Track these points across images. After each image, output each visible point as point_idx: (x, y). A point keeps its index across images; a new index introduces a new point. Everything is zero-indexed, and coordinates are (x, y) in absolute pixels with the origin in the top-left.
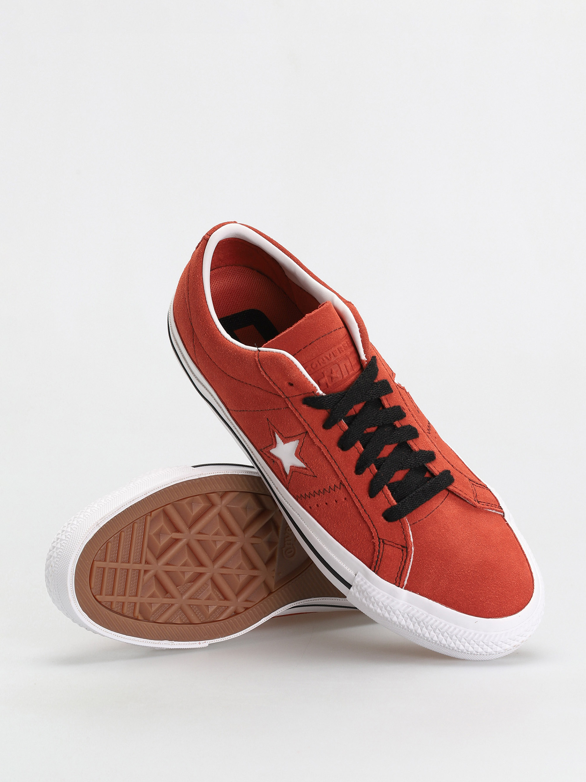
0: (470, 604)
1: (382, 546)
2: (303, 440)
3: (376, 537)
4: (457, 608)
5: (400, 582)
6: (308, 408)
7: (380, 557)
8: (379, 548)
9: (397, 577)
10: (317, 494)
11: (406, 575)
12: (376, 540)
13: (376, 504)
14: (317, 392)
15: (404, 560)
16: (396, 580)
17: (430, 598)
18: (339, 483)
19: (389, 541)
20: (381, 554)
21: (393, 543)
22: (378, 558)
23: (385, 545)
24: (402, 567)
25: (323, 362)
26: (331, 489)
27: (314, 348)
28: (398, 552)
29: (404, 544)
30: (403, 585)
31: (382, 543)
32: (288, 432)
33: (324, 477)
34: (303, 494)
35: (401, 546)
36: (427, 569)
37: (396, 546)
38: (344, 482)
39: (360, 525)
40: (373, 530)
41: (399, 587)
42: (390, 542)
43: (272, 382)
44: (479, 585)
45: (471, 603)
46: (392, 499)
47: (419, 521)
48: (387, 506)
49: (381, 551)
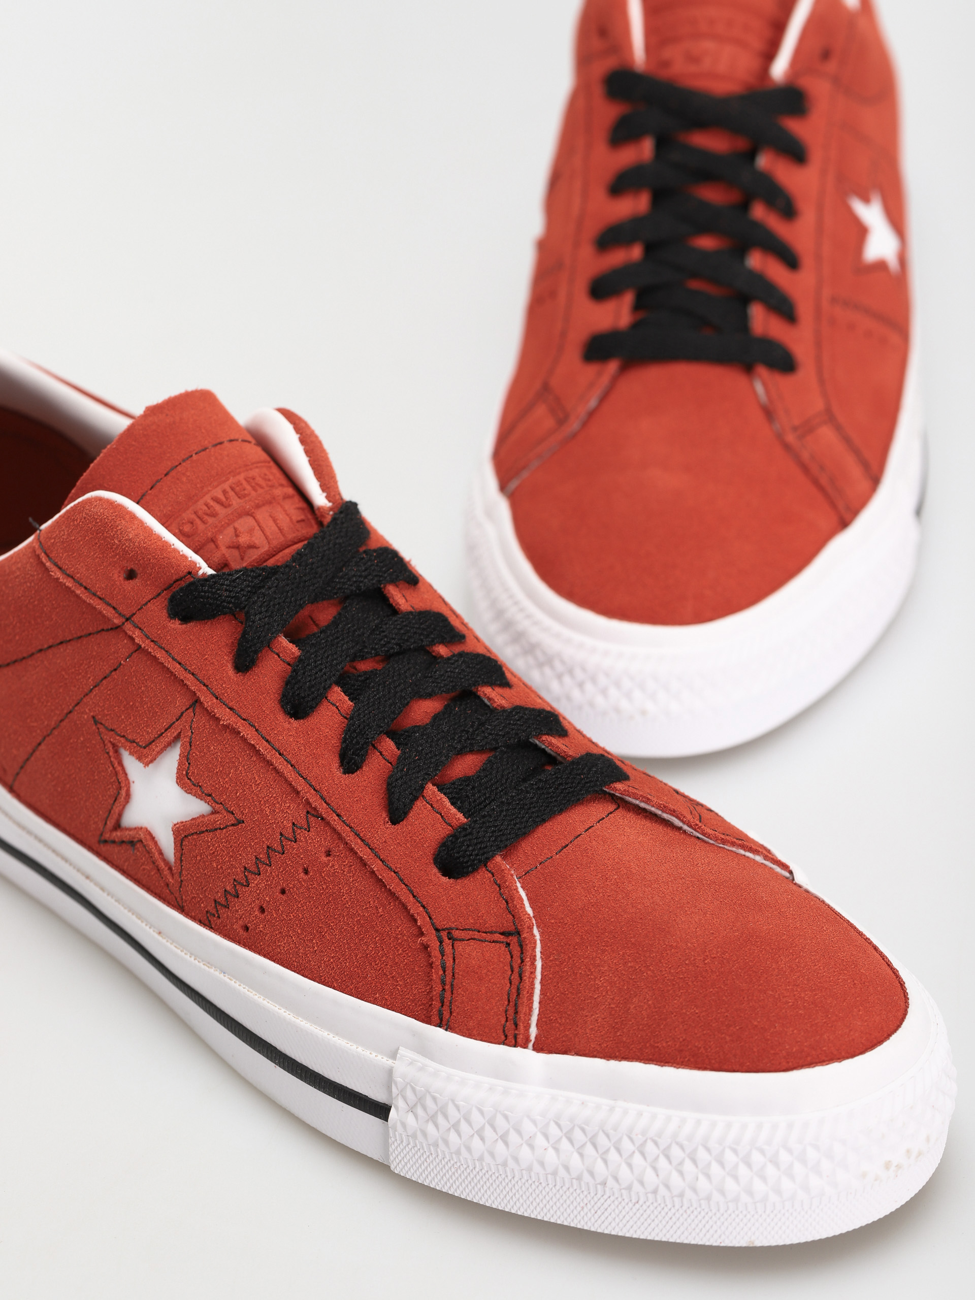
0: (726, 1042)
1: (448, 949)
2: (191, 727)
3: (429, 926)
4: (692, 1060)
5: (516, 1032)
6: (184, 626)
7: (448, 979)
8: (443, 956)
9: (507, 1021)
10: (252, 873)
11: (531, 1009)
12: (430, 938)
13: (411, 835)
14: (201, 572)
15: (516, 970)
16: (504, 1031)
17: (608, 1056)
18: (303, 814)
19: (466, 929)
20: (449, 973)
21: (476, 933)
22: (443, 983)
23: (457, 944)
24: (514, 991)
25: (209, 512)
26: (286, 838)
27: (178, 482)
28: (496, 954)
29: (509, 926)
30: (527, 1040)
31: (447, 941)
32: (147, 726)
33: (262, 810)
34: (219, 896)
35: (502, 934)
36: (586, 979)
37: (489, 937)
38: (316, 802)
39: (380, 910)
40: (415, 909)
41: (515, 1046)
42: (469, 930)
43: (83, 589)
44: (743, 990)
45: (727, 1037)
46: (453, 810)
47: (540, 864)
48: (441, 831)
49: (449, 963)
